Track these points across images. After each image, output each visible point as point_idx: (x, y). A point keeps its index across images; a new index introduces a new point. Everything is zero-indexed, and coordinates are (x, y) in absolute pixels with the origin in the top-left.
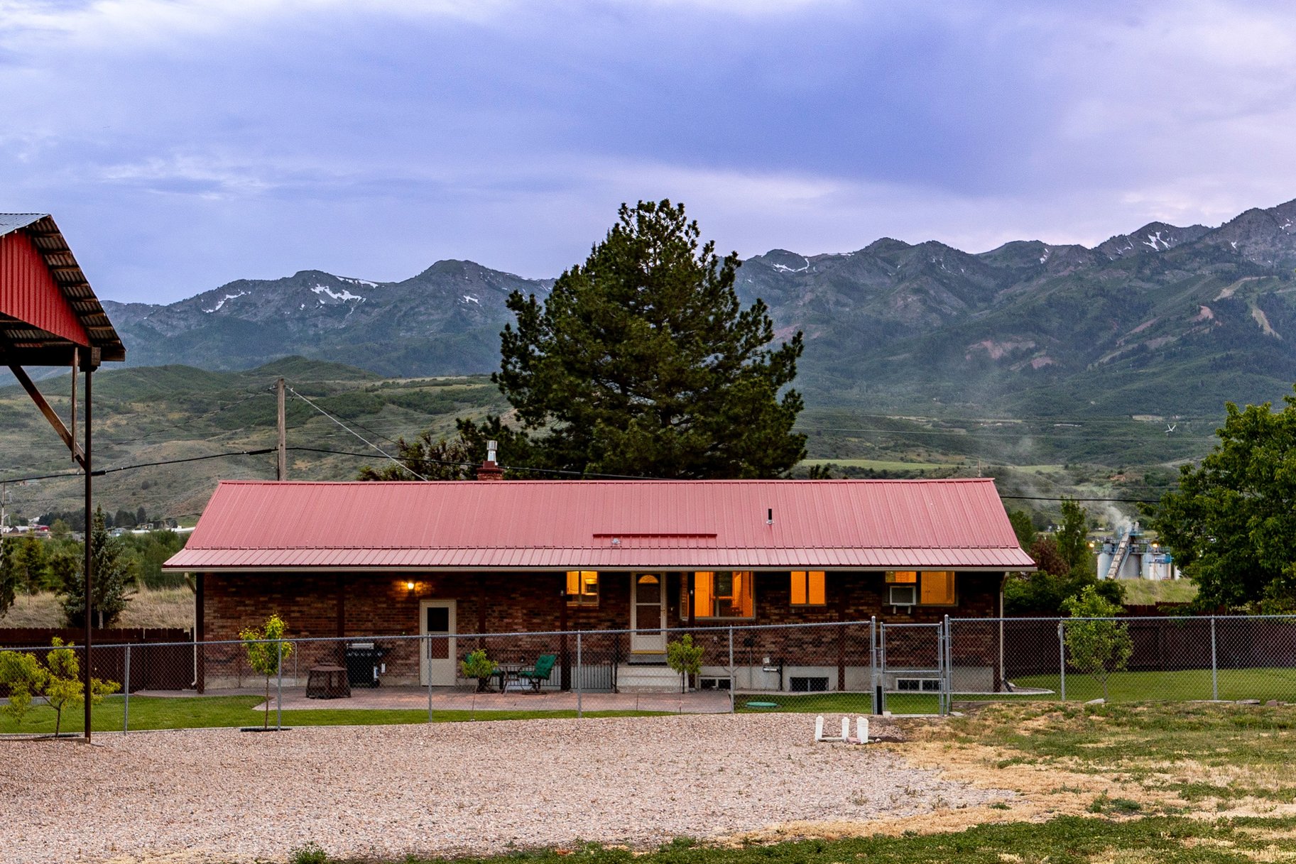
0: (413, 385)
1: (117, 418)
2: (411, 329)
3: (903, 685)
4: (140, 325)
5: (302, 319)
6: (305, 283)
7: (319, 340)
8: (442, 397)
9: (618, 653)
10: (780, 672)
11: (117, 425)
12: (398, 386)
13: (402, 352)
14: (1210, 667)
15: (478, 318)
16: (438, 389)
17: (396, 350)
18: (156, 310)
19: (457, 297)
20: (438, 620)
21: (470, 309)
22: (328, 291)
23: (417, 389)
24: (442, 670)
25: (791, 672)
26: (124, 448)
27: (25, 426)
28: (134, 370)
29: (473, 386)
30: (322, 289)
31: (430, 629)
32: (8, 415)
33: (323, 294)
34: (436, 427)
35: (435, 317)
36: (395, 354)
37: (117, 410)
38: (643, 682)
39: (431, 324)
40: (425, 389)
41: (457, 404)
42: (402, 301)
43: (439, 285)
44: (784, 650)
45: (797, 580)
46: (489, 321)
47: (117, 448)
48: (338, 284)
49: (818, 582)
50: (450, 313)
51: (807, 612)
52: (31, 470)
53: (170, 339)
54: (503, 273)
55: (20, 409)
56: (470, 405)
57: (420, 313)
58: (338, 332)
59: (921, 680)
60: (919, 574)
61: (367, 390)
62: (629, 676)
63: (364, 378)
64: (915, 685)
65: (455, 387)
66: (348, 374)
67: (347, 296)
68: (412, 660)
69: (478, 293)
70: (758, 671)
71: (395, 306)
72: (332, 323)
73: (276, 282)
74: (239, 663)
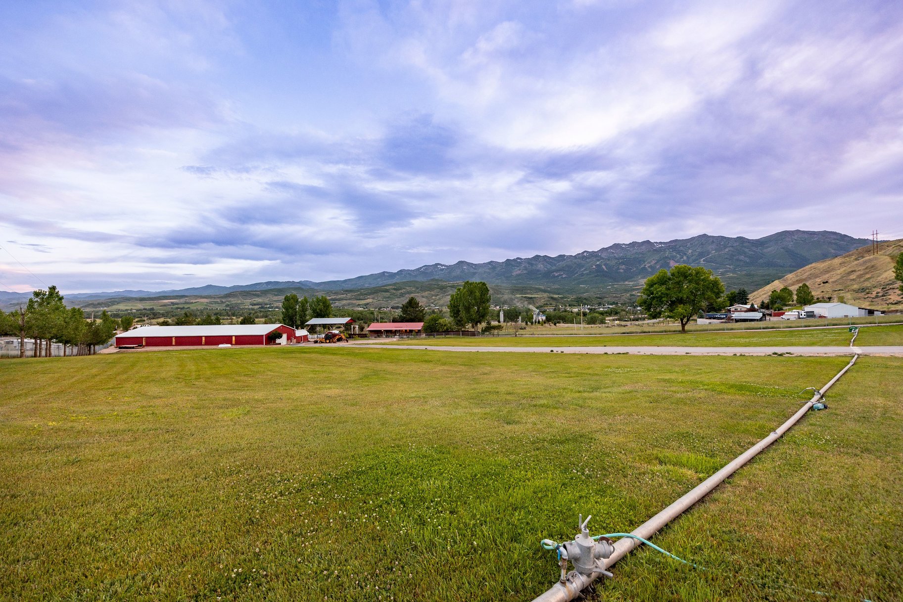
2: (454, 273)
3: (413, 337)
4: (409, 273)
5: (436, 272)
6: (436, 265)
7: (439, 275)
9: (395, 335)
13: (453, 277)
15: (466, 270)
16: (457, 284)
19: (462, 267)
22: (440, 267)
24: (384, 336)
28: (407, 281)
31: (384, 333)
36: (451, 278)
39: (458, 272)
40: (454, 284)
42: (453, 268)
43: (459, 265)
44: (406, 335)
45: (408, 330)
46: (468, 271)
47: (404, 295)
48: (442, 265)
50: (461, 270)
52: (390, 299)
53: (414, 276)
54: (470, 263)
57: (456, 270)
58: (442, 274)
59: (415, 337)
60: (415, 330)
62: (395, 337)
63: (445, 282)
66: (442, 282)
67: (444, 267)
69: (466, 266)
71: (451, 269)
72: (441, 272)
73: (432, 265)
74: (372, 336)
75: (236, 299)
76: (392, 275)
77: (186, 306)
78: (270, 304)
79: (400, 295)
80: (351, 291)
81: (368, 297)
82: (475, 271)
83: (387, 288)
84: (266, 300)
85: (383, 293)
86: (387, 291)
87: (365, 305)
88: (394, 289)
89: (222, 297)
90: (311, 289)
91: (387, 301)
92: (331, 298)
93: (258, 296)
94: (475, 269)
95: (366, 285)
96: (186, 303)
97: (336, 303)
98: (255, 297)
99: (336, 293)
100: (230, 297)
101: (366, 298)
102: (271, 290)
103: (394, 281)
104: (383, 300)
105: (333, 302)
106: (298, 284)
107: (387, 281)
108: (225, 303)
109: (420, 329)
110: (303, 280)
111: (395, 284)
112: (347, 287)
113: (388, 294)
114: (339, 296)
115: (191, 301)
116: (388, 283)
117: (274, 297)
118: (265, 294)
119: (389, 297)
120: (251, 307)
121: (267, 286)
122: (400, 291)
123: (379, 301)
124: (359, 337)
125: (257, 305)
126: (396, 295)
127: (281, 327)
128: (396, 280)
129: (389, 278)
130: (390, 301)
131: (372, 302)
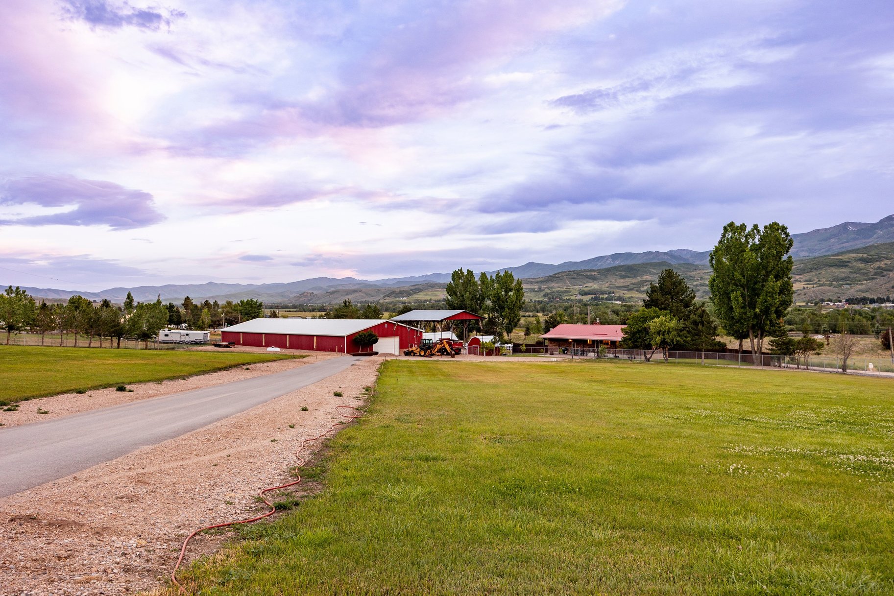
1: (886, 261)
11: (886, 264)
26: (888, 272)
27: (847, 266)
31: (573, 346)
32: (840, 262)
37: (887, 258)
47: (885, 273)
52: (848, 282)
55: (846, 260)
75: (560, 284)
76: (866, 230)
78: (610, 293)
79: (876, 274)
83: (845, 257)
84: (605, 286)
85: (834, 270)
86: (843, 264)
88: (862, 260)
89: (542, 282)
91: (841, 285)
93: (594, 279)
98: (590, 281)
100: (553, 281)
102: (616, 268)
103: (871, 241)
104: (830, 285)
106: (666, 257)
107: (852, 243)
108: (543, 290)
110: (675, 248)
111: (866, 249)
113: (844, 272)
116: (851, 248)
117: (618, 281)
118: (606, 277)
119: (846, 278)
120: (580, 297)
121: (614, 261)
122: (877, 264)
123: (821, 285)
125: (589, 294)
126: (865, 274)
127: (386, 326)
128: (877, 238)
129: (858, 236)
130: (848, 286)
131: (804, 288)
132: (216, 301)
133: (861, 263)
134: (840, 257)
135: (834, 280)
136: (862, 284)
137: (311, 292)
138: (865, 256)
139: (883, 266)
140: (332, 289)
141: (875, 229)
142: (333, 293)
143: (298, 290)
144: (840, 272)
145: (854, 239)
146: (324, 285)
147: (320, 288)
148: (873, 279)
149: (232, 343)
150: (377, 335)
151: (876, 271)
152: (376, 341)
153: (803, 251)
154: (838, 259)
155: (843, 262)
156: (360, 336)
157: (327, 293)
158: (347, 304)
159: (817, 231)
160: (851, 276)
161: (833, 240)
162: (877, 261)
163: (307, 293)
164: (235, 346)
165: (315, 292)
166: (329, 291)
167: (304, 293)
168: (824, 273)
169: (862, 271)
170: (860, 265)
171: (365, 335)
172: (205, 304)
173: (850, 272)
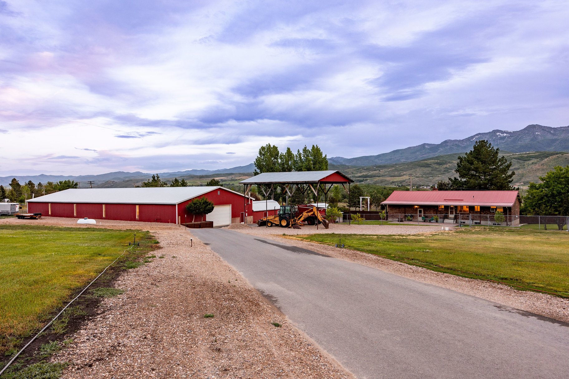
0: (520, 154)
1: (449, 164)
2: (522, 141)
3: (494, 224)
4: (456, 144)
5: (494, 141)
6: (495, 133)
7: (498, 145)
8: (527, 157)
9: (446, 217)
10: (473, 221)
11: (449, 166)
12: (517, 155)
13: (519, 147)
14: (539, 223)
15: (540, 137)
16: (526, 155)
17: (518, 146)
18: (460, 141)
19: (534, 133)
20: (420, 212)
21: (538, 136)
22: (500, 134)
23: (521, 155)
24: (420, 219)
25: (474, 221)
26: (451, 170)
27: (430, 166)
28: (454, 154)
29: (536, 154)
30: (499, 134)
31: (419, 213)
32: (426, 164)
33: (499, 135)
34: (525, 164)
35: (528, 138)
36: (517, 147)
37: (449, 163)
38: (448, 222)
39: (527, 140)
40: (523, 155)
41: (531, 158)
42: (519, 135)
43: (529, 131)
44: (473, 218)
45: (476, 207)
46: (543, 138)
47: (449, 170)
48: (502, 132)
49: (479, 207)
50: (532, 137)
51: (477, 212)
52: (431, 175)
53: (463, 147)
54: (547, 127)
55: (429, 163)
56: (535, 158)
57: (524, 138)
58: (502, 143)
59: (497, 223)
60: (497, 207)
61: (508, 156)
62: (446, 221)
63: (508, 153)
64: (496, 224)
65: (531, 154)
66: (504, 153)
67: (505, 135)
68: (417, 217)
69: (539, 131)
70: (469, 221)
71: (518, 136)
72: (501, 141)
73: (488, 133)
74: (393, 217)
76: (434, 148)
77: (231, 183)
79: (445, 171)
80: (384, 167)
81: (405, 173)
82: (555, 137)
85: (423, 169)
86: (427, 166)
87: (400, 183)
90: (342, 165)
91: (428, 177)
92: (362, 174)
94: (554, 135)
95: (403, 161)
96: (232, 180)
97: (367, 180)
99: (368, 169)
101: (402, 174)
103: (437, 154)
104: (422, 177)
105: (365, 179)
107: (428, 155)
109: (511, 205)
111: (437, 158)
112: (379, 162)
113: (429, 169)
114: (371, 173)
115: (236, 178)
116: (429, 157)
119: (430, 173)
122: (445, 166)
123: (417, 177)
124: (362, 217)
126: (439, 171)
127: (219, 193)
128: (440, 152)
129: (430, 151)
130: (432, 178)
131: (409, 178)
132: (40, 183)
133: (437, 165)
134: (426, 162)
135: (424, 174)
136: (439, 177)
137: (113, 180)
138: (438, 161)
139: (448, 167)
140: (127, 179)
141: (439, 148)
142: (128, 181)
143: (104, 180)
144: (427, 170)
145: (429, 153)
146: (122, 177)
147: (119, 178)
148: (444, 174)
149: (37, 214)
150: (213, 202)
151: (445, 169)
152: (211, 210)
153: (402, 159)
154: (425, 163)
155: (428, 164)
156: (195, 204)
157: (124, 181)
158: (156, 178)
159: (410, 148)
160: (432, 172)
161: (418, 153)
162: (445, 164)
163: (110, 181)
164: (42, 217)
165: (115, 181)
166: (125, 180)
167: (108, 181)
168: (418, 170)
169: (437, 170)
170: (436, 166)
171: (200, 203)
172: (28, 183)
173: (432, 170)
